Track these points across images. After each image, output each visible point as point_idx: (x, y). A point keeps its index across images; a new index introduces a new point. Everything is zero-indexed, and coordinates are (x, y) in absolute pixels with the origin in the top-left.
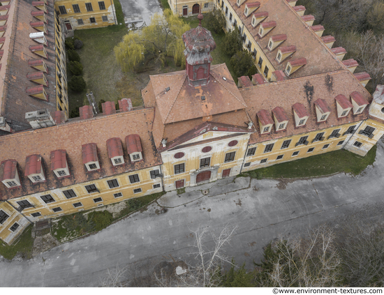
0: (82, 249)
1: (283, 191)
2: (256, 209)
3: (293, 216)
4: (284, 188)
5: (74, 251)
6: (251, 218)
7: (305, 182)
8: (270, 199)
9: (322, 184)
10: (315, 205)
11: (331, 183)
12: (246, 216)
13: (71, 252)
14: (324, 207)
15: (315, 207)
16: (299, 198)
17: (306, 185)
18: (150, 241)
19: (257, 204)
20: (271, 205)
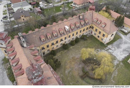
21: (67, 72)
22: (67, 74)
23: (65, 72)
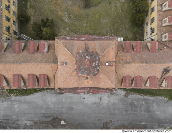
0: (21, 102)
1: (125, 98)
2: (108, 104)
3: (124, 113)
4: (127, 97)
5: (17, 101)
6: (103, 108)
7: (140, 96)
8: (117, 101)
9: (148, 100)
10: (138, 110)
11: (153, 101)
12: (102, 106)
13: (15, 101)
14: (142, 112)
15: (138, 111)
16: (132, 104)
17: (139, 99)
18: (52, 106)
19: (109, 101)
20: (116, 104)
21: (66, 19)
22: (70, 21)
23: (66, 22)
